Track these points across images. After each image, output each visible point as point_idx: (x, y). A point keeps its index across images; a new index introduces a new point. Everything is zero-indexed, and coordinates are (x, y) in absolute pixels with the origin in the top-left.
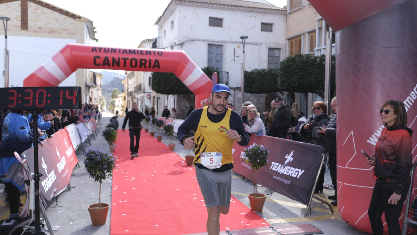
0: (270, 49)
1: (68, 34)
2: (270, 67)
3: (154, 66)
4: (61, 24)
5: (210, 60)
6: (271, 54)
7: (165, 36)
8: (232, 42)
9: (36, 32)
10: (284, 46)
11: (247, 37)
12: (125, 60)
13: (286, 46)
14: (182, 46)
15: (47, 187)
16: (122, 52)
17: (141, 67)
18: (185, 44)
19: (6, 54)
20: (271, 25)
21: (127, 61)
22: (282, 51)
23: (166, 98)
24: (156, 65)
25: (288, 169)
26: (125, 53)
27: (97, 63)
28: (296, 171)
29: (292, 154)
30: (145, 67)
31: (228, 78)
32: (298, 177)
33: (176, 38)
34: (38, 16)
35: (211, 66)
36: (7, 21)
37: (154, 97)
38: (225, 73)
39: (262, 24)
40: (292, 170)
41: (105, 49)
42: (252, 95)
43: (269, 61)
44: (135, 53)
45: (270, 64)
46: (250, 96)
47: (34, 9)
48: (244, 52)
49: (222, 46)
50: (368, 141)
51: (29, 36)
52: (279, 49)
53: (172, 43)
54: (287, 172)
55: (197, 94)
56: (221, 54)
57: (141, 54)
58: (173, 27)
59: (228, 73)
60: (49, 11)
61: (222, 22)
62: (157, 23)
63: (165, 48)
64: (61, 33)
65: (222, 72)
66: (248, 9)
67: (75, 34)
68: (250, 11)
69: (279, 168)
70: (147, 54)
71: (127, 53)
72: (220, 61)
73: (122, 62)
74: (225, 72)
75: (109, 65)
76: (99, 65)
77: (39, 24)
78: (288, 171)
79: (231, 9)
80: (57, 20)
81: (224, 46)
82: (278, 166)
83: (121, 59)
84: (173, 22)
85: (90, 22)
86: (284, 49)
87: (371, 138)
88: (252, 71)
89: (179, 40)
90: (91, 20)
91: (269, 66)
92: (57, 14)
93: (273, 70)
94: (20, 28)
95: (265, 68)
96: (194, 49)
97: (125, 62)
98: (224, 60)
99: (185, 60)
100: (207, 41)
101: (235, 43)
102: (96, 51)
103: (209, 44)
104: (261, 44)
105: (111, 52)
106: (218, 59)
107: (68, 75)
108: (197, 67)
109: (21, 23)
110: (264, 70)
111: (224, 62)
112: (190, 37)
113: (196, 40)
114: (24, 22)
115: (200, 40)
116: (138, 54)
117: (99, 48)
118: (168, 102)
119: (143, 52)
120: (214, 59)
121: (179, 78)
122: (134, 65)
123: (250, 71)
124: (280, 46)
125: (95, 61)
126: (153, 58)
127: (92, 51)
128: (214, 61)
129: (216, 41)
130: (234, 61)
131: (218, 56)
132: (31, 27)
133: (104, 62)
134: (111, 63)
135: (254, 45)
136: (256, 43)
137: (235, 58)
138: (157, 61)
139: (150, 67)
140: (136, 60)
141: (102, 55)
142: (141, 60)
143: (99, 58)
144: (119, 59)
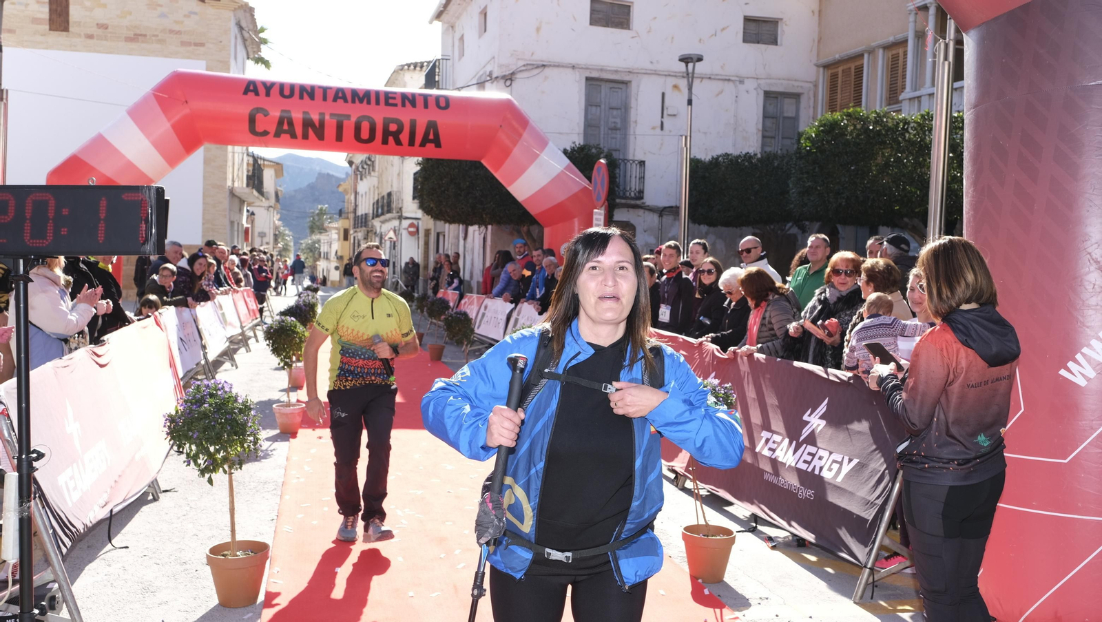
0: (768, 95)
1: (183, 44)
2: (768, 149)
3: (425, 141)
4: (163, 15)
5: (590, 125)
6: (771, 109)
7: (462, 54)
8: (656, 73)
9: (90, 37)
10: (811, 85)
11: (700, 59)
12: (340, 120)
13: (816, 86)
14: (508, 83)
15: (75, 488)
16: (330, 96)
17: (385, 142)
18: (518, 76)
20: (774, 23)
21: (345, 123)
22: (804, 100)
23: (462, 235)
24: (431, 137)
25: (809, 454)
26: (340, 102)
27: (259, 128)
28: (834, 461)
29: (822, 408)
30: (398, 143)
31: (642, 178)
32: (839, 479)
33: (494, 58)
35: (593, 142)
37: (427, 232)
38: (634, 165)
39: (747, 20)
40: (820, 458)
41: (282, 86)
42: (712, 229)
43: (764, 129)
44: (369, 103)
45: (769, 140)
48: (690, 102)
49: (626, 83)
50: (1063, 372)
51: (73, 48)
52: (796, 96)
53: (481, 73)
54: (805, 462)
56: (625, 108)
57: (387, 104)
58: (484, 28)
59: (642, 163)
61: (629, 13)
62: (439, 16)
63: (459, 89)
64: (161, 41)
65: (625, 161)
67: (202, 45)
69: (782, 450)
70: (404, 105)
71: (346, 101)
72: (622, 127)
73: (330, 125)
74: (634, 161)
75: (293, 136)
76: (265, 133)
77: (100, 15)
78: (809, 458)
80: (152, 4)
81: (634, 85)
82: (779, 444)
83: (327, 117)
84: (484, 14)
85: (245, 11)
86: (812, 93)
87: (1071, 364)
88: (713, 158)
89: (501, 66)
90: (251, 5)
91: (763, 145)
93: (775, 156)
94: (47, 27)
95: (751, 151)
96: (543, 92)
97: (340, 127)
98: (632, 125)
99: (514, 123)
100: (582, 68)
101: (666, 75)
102: (257, 94)
103: (588, 79)
104: (741, 79)
105: (298, 97)
106: (615, 123)
107: (173, 161)
108: (551, 144)
109: (50, 10)
110: (751, 157)
111: (632, 132)
112: (535, 57)
113: (550, 66)
114: (59, 9)
115: (563, 66)
116: (378, 103)
117: (264, 84)
118: (467, 246)
119: (394, 98)
120: (602, 123)
121: (496, 175)
122: (365, 134)
123: (707, 160)
124: (798, 87)
125: (252, 120)
126: (422, 119)
127: (246, 92)
128: (602, 128)
129: (609, 68)
130: (662, 128)
131: (615, 112)
132: (78, 24)
133: (281, 122)
134: (299, 130)
135: (720, 83)
136: (727, 78)
137: (666, 120)
138: (432, 126)
139: (412, 143)
140: (372, 122)
141: (275, 107)
142: (386, 122)
143: (266, 114)
144: (322, 118)
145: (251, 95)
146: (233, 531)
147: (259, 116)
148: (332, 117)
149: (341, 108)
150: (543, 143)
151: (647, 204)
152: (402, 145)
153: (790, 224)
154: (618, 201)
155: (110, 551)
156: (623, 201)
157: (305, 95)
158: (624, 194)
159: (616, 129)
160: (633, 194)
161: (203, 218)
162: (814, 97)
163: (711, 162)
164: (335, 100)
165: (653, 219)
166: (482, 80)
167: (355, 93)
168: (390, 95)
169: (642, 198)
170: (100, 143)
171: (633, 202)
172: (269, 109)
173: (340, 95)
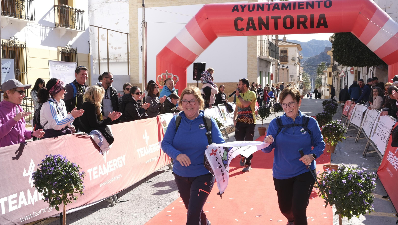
3: (319, 25)
12: (276, 19)
16: (271, 8)
17: (299, 27)
19: (143, 26)
21: (279, 20)
23: (366, 72)
24: (322, 22)
26: (276, 10)
27: (239, 27)
30: (305, 27)
41: (249, 6)
44: (290, 9)
55: (389, 65)
57: (299, 8)
70: (307, 8)
71: (279, 9)
73: (271, 22)
75: (255, 29)
76: (242, 29)
83: (270, 19)
97: (276, 23)
99: (369, 10)
102: (238, 11)
105: (256, 10)
107: (205, 46)
108: (390, 19)
116: (294, 8)
117: (241, 6)
119: (303, 5)
121: (359, 39)
122: (288, 25)
125: (236, 25)
126: (317, 13)
127: (233, 11)
133: (248, 24)
134: (257, 26)
138: (322, 17)
139: (312, 26)
140: (292, 19)
141: (246, 16)
142: (299, 17)
143: (242, 20)
144: (267, 19)
145: (235, 12)
147: (239, 22)
148: (272, 18)
149: (276, 13)
152: (307, 28)
157: (260, 9)
164: (273, 10)
168: (301, 4)
170: (175, 41)
172: (243, 18)
173: (276, 7)
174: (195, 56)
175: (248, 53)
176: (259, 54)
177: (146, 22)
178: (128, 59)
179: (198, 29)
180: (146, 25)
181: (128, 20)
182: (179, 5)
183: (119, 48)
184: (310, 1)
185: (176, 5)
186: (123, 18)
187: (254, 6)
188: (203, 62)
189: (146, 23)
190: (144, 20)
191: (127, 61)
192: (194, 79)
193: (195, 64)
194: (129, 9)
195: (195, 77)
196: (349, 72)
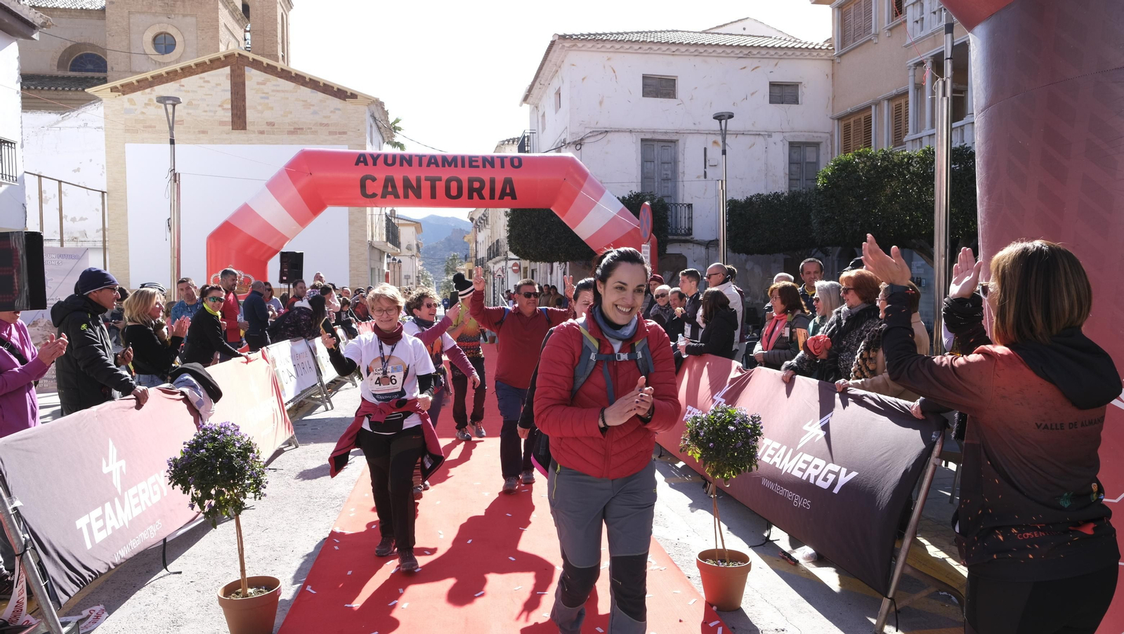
0: (792, 145)
1: (331, 133)
2: (793, 189)
3: (503, 195)
4: (315, 113)
5: (645, 177)
6: (795, 156)
7: (544, 129)
8: (699, 132)
9: (262, 132)
10: (828, 135)
11: (731, 116)
12: (433, 182)
13: (832, 136)
14: (578, 147)
15: (102, 529)
16: (425, 162)
18: (586, 141)
19: (172, 181)
20: (794, 86)
21: (438, 183)
22: (822, 148)
24: (508, 191)
26: (433, 166)
27: (369, 192)
30: (482, 197)
31: (691, 218)
33: (566, 128)
34: (267, 98)
35: (648, 191)
36: (174, 106)
37: (526, 270)
38: (683, 208)
39: (772, 85)
41: (386, 156)
42: (749, 257)
43: (790, 173)
44: (456, 166)
45: (794, 182)
46: (746, 261)
47: (258, 83)
48: (724, 152)
49: (674, 142)
51: (250, 142)
52: (816, 145)
53: (558, 140)
56: (674, 162)
57: (471, 166)
58: (559, 105)
59: (690, 206)
60: (290, 85)
61: (674, 86)
62: (526, 99)
63: (544, 152)
64: (315, 133)
65: (676, 205)
66: (737, 51)
67: (345, 133)
68: (741, 55)
70: (484, 166)
71: (437, 165)
72: (672, 177)
73: (426, 186)
74: (683, 205)
75: (397, 196)
76: (374, 195)
77: (268, 116)
79: (696, 53)
80: (307, 105)
81: (681, 143)
83: (423, 180)
84: (558, 94)
85: (377, 105)
86: (829, 142)
88: (747, 198)
89: (572, 134)
90: (381, 100)
91: (790, 186)
92: (305, 92)
93: (800, 194)
94: (231, 127)
95: (779, 191)
96: (607, 153)
97: (433, 188)
98: (681, 175)
99: (576, 176)
100: (638, 132)
101: (707, 134)
102: (366, 164)
103: (642, 140)
104: (770, 134)
105: (399, 165)
106: (666, 174)
107: (303, 222)
108: (607, 192)
109: (232, 114)
110: (779, 196)
111: (680, 180)
112: (599, 125)
113: (612, 131)
114: (238, 113)
115: (622, 131)
116: (463, 166)
117: (371, 155)
118: (553, 279)
119: (477, 161)
120: (656, 175)
121: (563, 219)
122: (454, 192)
123: (743, 200)
124: (817, 137)
125: (363, 186)
126: (500, 176)
127: (357, 164)
128: (656, 179)
129: (659, 131)
130: (705, 177)
131: (666, 166)
132: (253, 123)
133: (385, 187)
134: (400, 191)
135: (752, 137)
136: (758, 133)
137: (707, 170)
138: (508, 182)
139: (492, 197)
140: (459, 182)
141: (381, 174)
142: (471, 181)
143: (374, 179)
144: (418, 180)
145: (362, 165)
146: (243, 570)
147: (368, 182)
148: (426, 179)
149: (433, 172)
150: (600, 192)
151: (695, 239)
152: (484, 199)
153: (816, 250)
154: (670, 237)
155: (164, 576)
156: (675, 237)
157: (405, 163)
158: (676, 231)
159: (668, 179)
160: (683, 231)
161: (350, 267)
162: (831, 144)
163: (746, 201)
164: (428, 165)
165: (701, 251)
166: (559, 146)
167: (444, 159)
168: (473, 159)
169: (691, 234)
170: (245, 211)
171: (683, 238)
172: (376, 176)
173: (433, 161)
174: (284, 239)
175: (350, 235)
176: (370, 239)
177: (179, 174)
178: (104, 241)
179: (292, 192)
180: (177, 179)
181: (103, 166)
182: (214, 144)
183: (82, 219)
184: (488, 156)
185: (210, 143)
186: (91, 160)
187: (394, 156)
188: (298, 252)
189: (177, 175)
190: (174, 169)
191: (102, 244)
192: (281, 281)
193: (284, 255)
194: (106, 145)
195: (285, 278)
196: (510, 271)
